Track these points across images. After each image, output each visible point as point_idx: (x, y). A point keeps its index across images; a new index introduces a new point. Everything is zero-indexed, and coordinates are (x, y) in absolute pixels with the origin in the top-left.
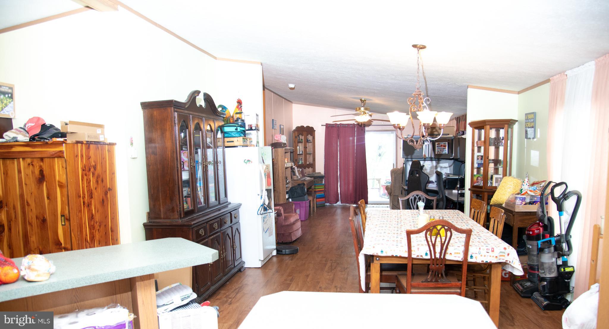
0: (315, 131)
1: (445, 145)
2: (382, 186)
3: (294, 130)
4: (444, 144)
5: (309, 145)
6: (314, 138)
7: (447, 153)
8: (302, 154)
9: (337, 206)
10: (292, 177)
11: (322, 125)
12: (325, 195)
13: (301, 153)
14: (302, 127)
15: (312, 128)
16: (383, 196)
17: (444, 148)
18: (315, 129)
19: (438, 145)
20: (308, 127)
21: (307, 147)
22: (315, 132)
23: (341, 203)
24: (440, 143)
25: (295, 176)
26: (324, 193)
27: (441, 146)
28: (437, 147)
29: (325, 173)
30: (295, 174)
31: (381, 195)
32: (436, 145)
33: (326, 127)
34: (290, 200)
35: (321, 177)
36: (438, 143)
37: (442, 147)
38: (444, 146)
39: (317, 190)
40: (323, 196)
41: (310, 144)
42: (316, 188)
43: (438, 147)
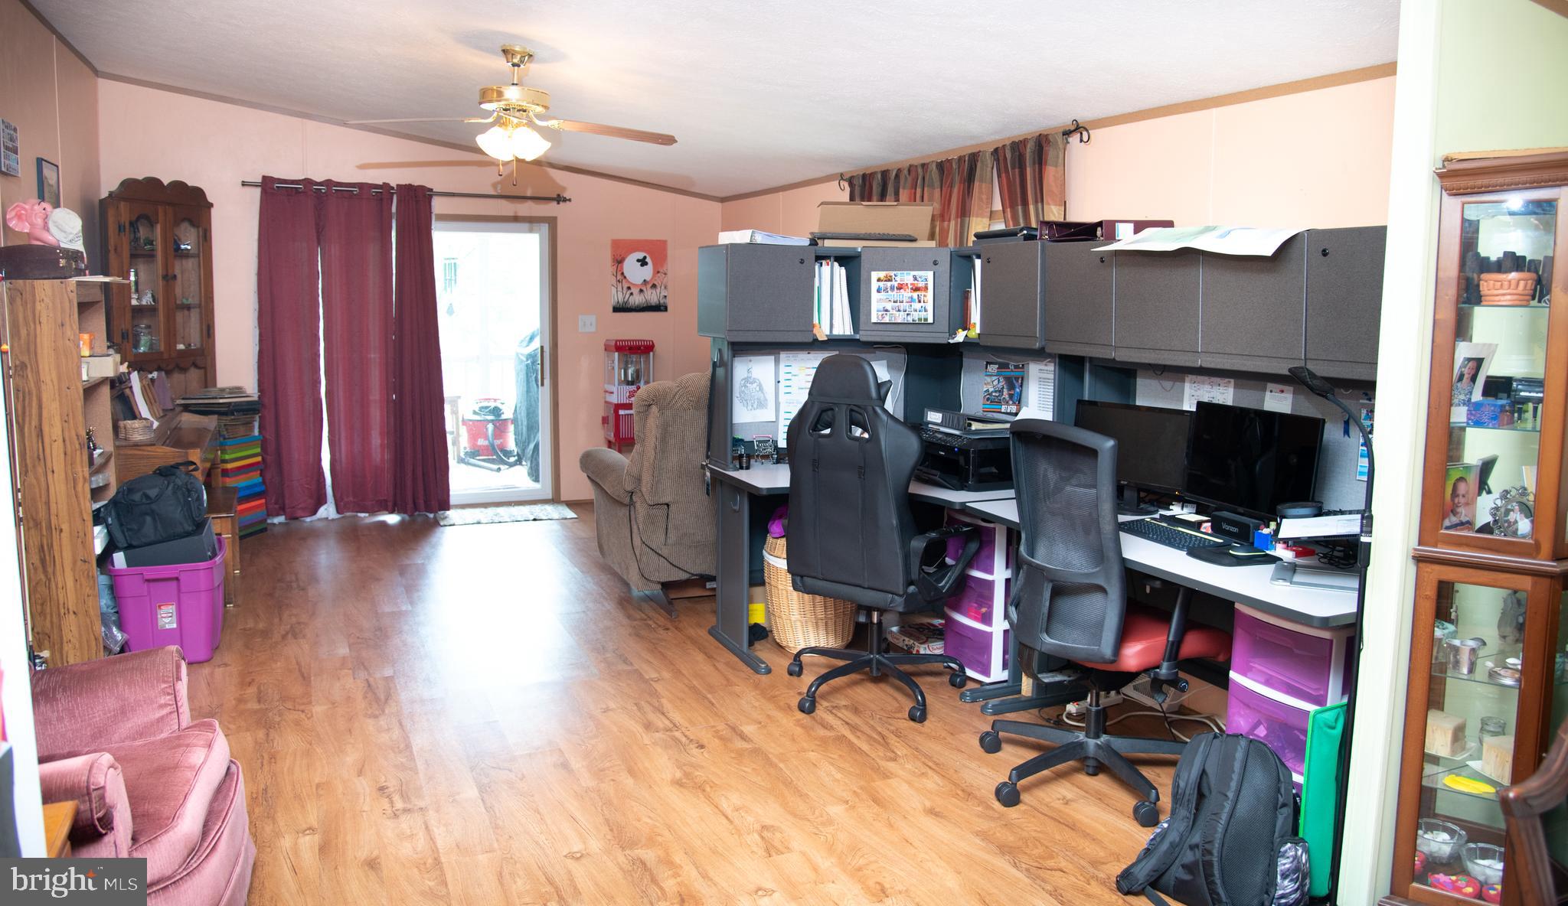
0: (211, 205)
1: (921, 284)
2: (464, 422)
3: (111, 194)
4: (915, 278)
5: (185, 271)
6: (206, 238)
7: (930, 320)
8: (151, 310)
9: (320, 525)
10: (116, 428)
11: (244, 184)
12: (264, 482)
13: (147, 300)
14: (153, 183)
15: (198, 194)
16: (472, 461)
17: (915, 295)
18: (210, 199)
19: (881, 284)
20: (179, 186)
21: (175, 277)
22: (213, 211)
23: (338, 512)
24: (892, 273)
25: (136, 424)
26: (261, 475)
27: (900, 287)
28: (879, 291)
29: (261, 388)
30: (133, 415)
31: (462, 455)
32: (874, 285)
33: (264, 193)
34: (119, 559)
35: (247, 409)
36: (882, 274)
37: (906, 294)
38: (916, 289)
39: (229, 466)
40: (257, 489)
41: (190, 264)
42: (227, 457)
43: (886, 290)
